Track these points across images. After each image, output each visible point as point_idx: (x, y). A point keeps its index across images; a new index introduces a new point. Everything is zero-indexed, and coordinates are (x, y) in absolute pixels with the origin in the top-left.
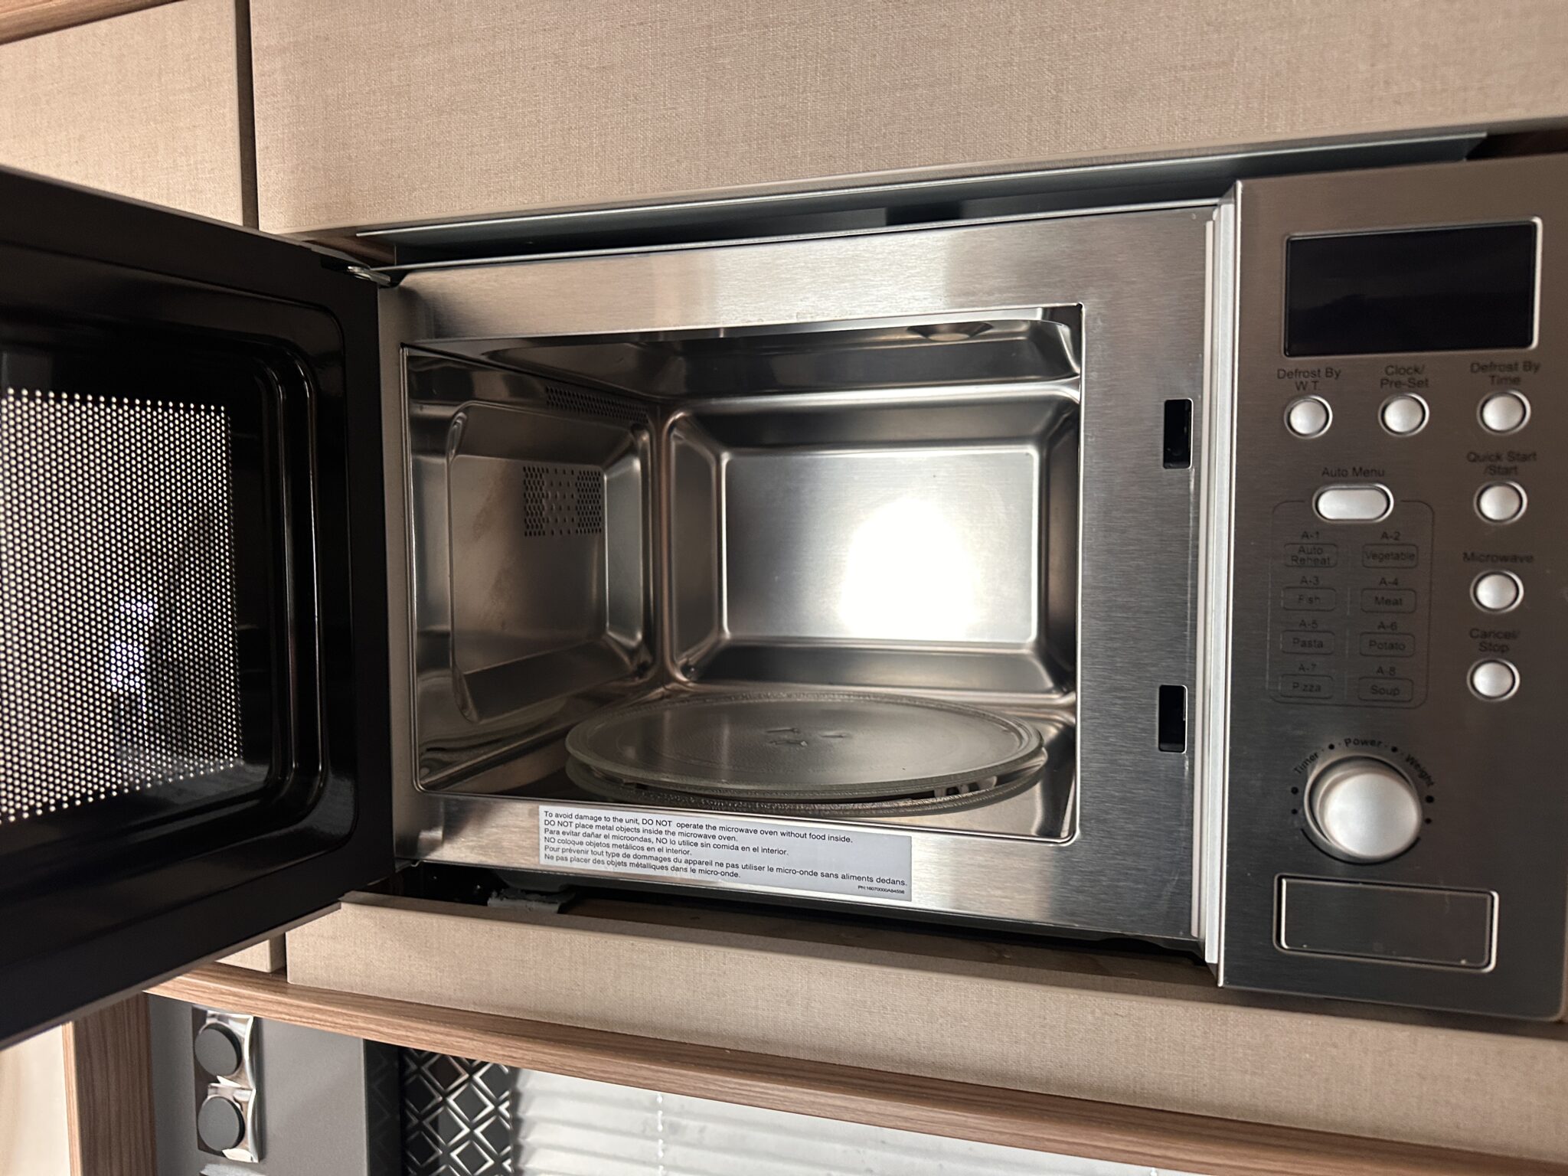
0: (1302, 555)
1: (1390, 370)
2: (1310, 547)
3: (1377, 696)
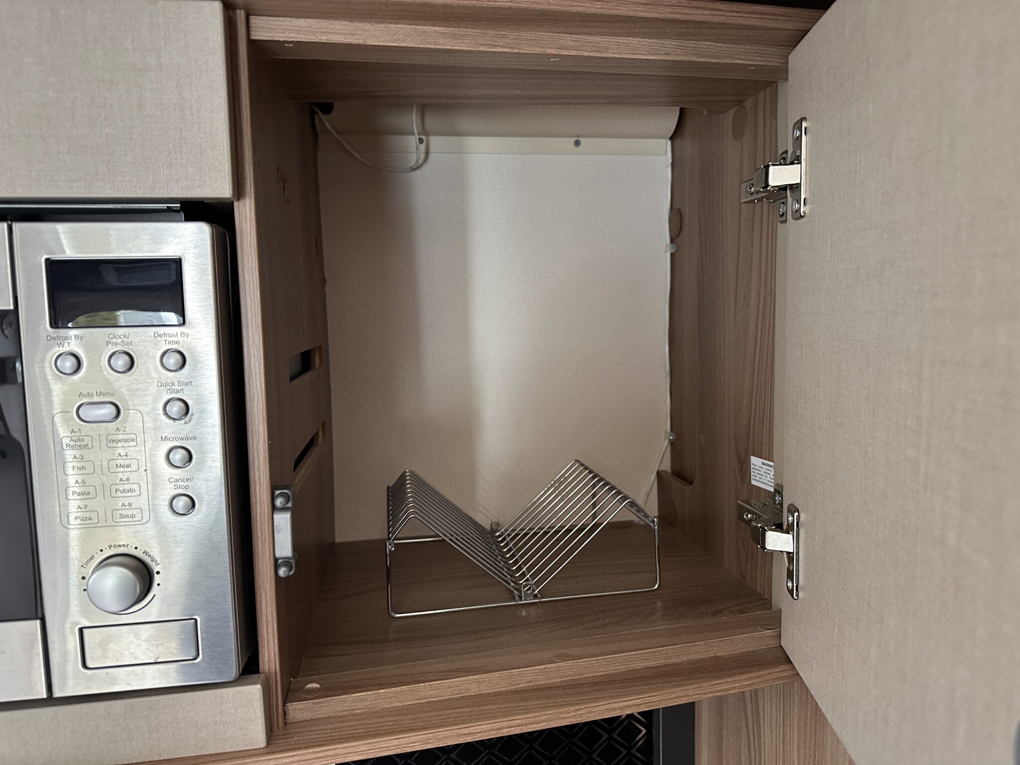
0: (72, 443)
1: (111, 336)
2: (77, 438)
3: (124, 519)
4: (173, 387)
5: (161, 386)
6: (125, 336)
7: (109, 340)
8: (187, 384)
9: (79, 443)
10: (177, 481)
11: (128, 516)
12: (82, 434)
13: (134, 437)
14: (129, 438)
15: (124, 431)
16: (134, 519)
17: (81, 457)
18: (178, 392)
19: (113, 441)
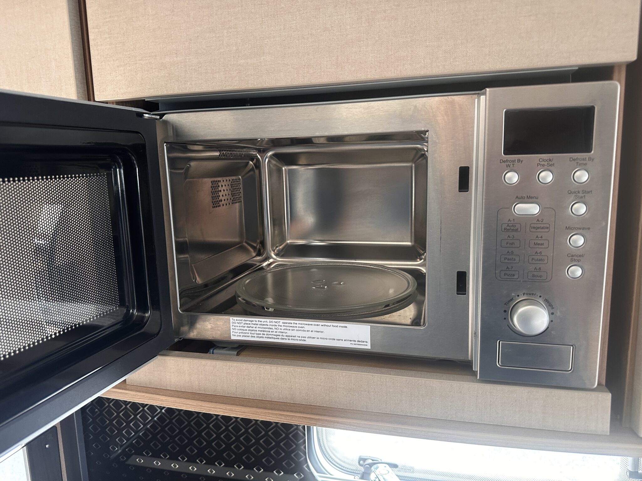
4: (578, 195)
5: (570, 193)
6: (550, 160)
7: (539, 162)
8: (588, 192)
9: (512, 228)
10: (573, 256)
11: (538, 276)
12: (515, 222)
13: (548, 226)
14: (545, 226)
15: (542, 222)
16: (541, 278)
17: (512, 237)
18: (582, 197)
19: (534, 228)
